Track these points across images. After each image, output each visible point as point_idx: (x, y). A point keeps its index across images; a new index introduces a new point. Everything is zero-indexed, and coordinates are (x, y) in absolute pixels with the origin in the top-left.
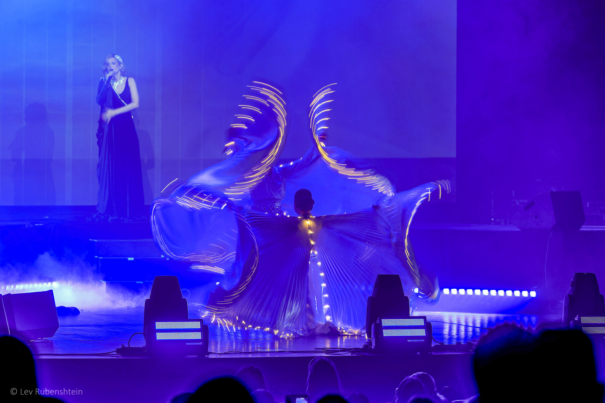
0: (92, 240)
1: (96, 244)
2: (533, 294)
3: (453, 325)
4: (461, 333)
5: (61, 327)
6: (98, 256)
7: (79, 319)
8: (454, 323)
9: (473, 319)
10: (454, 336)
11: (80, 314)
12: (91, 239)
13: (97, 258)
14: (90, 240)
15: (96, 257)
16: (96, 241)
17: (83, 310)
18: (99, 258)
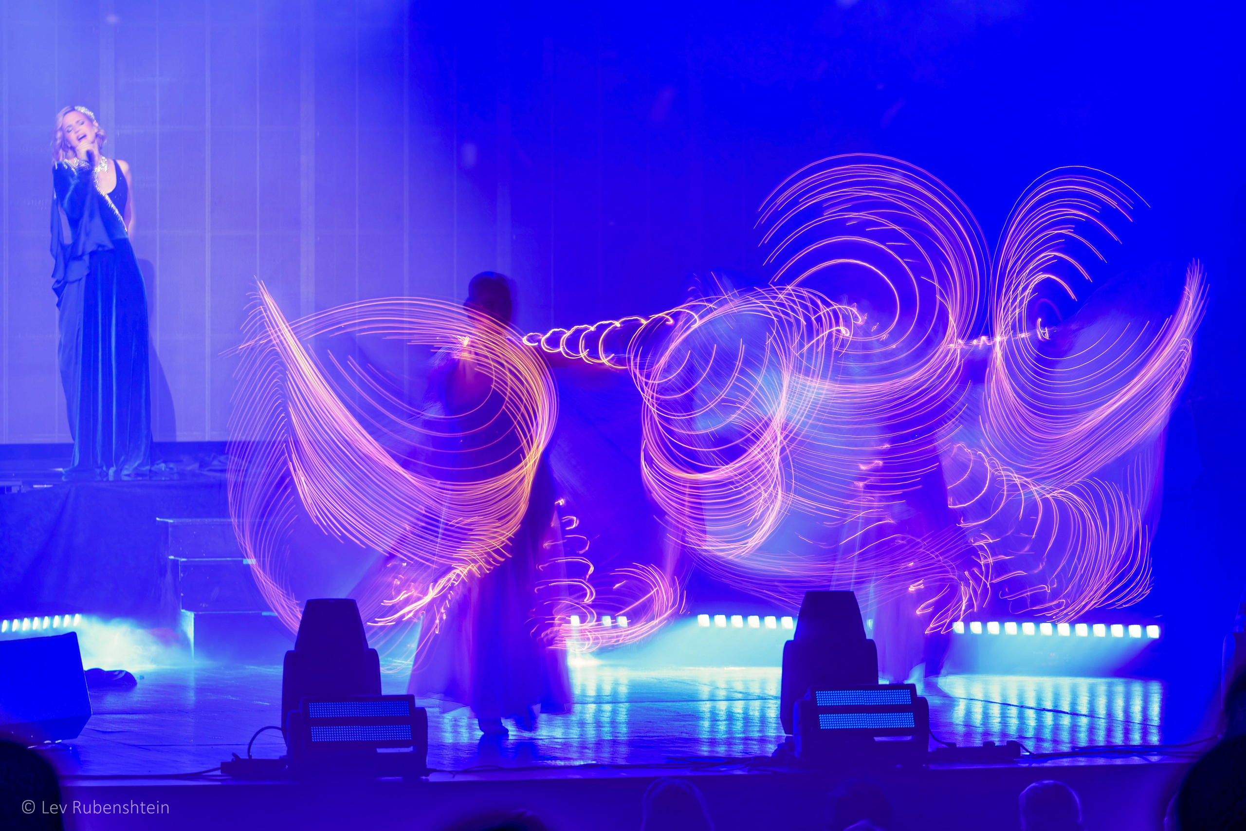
0: (162, 520)
1: (170, 529)
2: (1154, 632)
3: (975, 703)
4: (994, 721)
5: (95, 716)
6: (174, 556)
7: (135, 697)
8: (976, 698)
9: (1018, 690)
10: (978, 728)
11: (138, 685)
12: (159, 517)
13: (173, 560)
14: (158, 519)
15: (172, 557)
16: (171, 521)
17: (143, 678)
18: (178, 561)
